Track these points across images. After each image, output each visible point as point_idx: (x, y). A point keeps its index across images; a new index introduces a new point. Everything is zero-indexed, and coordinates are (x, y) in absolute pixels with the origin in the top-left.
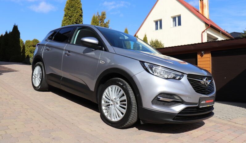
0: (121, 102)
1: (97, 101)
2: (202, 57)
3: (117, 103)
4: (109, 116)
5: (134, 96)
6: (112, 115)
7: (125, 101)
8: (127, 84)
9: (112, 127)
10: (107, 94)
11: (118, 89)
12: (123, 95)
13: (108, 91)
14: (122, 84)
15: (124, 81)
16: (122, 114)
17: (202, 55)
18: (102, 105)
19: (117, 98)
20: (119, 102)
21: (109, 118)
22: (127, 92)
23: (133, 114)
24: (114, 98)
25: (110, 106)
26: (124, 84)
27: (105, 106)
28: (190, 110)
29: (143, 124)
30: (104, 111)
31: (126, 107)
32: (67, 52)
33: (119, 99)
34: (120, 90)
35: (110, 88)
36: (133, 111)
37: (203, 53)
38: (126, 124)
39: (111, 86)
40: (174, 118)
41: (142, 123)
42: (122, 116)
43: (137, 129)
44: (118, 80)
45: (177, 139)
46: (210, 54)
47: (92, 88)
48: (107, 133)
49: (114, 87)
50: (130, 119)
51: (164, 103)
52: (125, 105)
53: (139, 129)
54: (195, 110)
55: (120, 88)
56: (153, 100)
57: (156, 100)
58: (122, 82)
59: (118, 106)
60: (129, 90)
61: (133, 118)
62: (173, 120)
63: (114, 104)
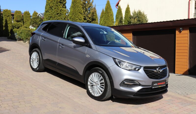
0: (101, 83)
1: (85, 82)
2: (180, 33)
3: (98, 84)
4: (93, 93)
5: (109, 81)
6: (95, 92)
7: (103, 83)
8: (104, 72)
9: (95, 100)
10: (91, 78)
11: (99, 75)
12: (102, 79)
13: (92, 76)
14: (101, 72)
15: (103, 70)
16: (102, 91)
17: (180, 32)
18: (88, 85)
19: (98, 81)
20: (99, 84)
21: (93, 94)
22: (104, 77)
23: (109, 92)
24: (96, 81)
25: (94, 86)
26: (103, 73)
27: (90, 86)
28: (145, 89)
29: (115, 99)
30: (90, 89)
31: (104, 87)
32: (61, 45)
33: (99, 82)
34: (100, 76)
35: (93, 74)
36: (108, 90)
37: (181, 30)
38: (104, 98)
39: (94, 73)
40: (134, 95)
41: (114, 97)
42: (101, 93)
43: (112, 101)
44: (99, 70)
45: (137, 108)
46: (188, 30)
47: (81, 73)
48: (92, 104)
49: (96, 73)
50: (106, 95)
51: (128, 86)
52: (103, 86)
53: (113, 101)
54: (150, 90)
55: (100, 75)
56: (120, 84)
57: (123, 84)
58: (101, 71)
59: (99, 86)
60: (106, 76)
61: (109, 94)
62: (133, 96)
63: (96, 85)
